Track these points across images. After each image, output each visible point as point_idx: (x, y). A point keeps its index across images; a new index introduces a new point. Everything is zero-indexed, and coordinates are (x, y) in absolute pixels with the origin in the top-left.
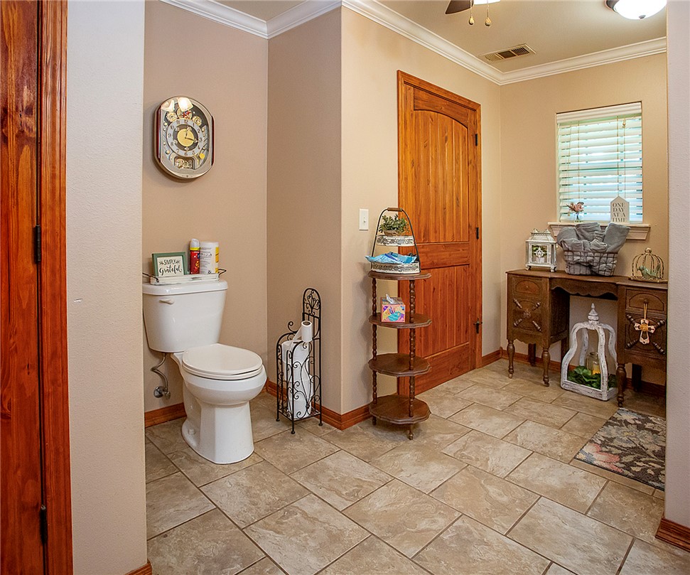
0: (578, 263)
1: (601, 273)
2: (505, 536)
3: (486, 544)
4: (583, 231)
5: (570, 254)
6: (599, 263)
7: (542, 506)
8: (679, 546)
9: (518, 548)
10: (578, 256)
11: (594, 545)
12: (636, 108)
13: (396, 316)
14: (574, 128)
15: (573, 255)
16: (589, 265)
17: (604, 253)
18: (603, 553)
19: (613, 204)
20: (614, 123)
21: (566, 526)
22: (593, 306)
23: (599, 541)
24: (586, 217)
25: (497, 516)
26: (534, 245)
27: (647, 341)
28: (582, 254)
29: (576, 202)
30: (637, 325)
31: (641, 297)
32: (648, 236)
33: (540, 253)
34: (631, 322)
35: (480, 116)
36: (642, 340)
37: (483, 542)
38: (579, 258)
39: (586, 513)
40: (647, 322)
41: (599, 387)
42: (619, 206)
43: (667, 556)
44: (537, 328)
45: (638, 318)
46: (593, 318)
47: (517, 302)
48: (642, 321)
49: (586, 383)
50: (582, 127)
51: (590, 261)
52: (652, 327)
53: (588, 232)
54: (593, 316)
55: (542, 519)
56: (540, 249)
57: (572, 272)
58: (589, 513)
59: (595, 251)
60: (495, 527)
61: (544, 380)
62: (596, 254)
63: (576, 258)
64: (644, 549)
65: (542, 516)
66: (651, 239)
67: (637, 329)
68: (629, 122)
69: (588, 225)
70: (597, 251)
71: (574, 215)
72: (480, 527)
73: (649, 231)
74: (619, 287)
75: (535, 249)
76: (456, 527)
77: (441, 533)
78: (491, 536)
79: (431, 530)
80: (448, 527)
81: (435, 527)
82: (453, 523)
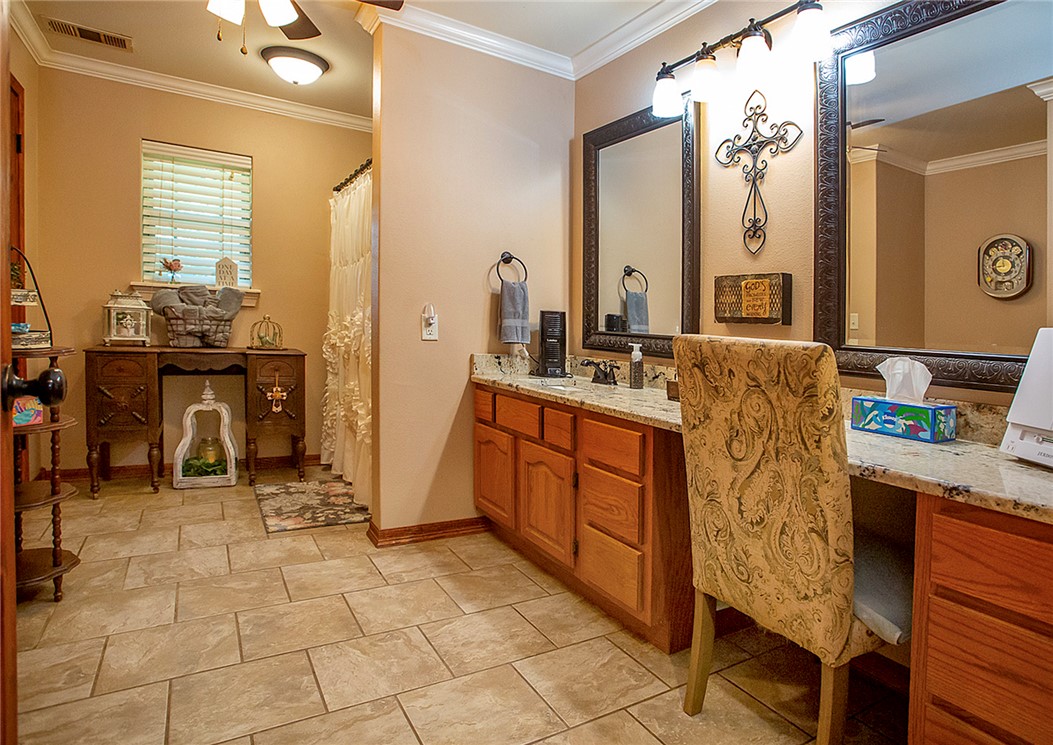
0: (190, 333)
1: (217, 344)
4: (191, 295)
5: (180, 322)
6: (216, 332)
8: (393, 545)
10: (191, 324)
11: (352, 571)
12: (246, 163)
13: (27, 415)
14: (168, 165)
15: (186, 324)
16: (203, 336)
17: (221, 321)
18: (363, 572)
19: (218, 265)
20: (217, 172)
21: (323, 572)
22: (208, 383)
24: (183, 278)
26: (120, 311)
27: (280, 409)
28: (198, 322)
29: (170, 258)
30: (269, 394)
31: (271, 365)
32: (257, 303)
33: (128, 321)
34: (263, 393)
35: (23, 107)
36: (274, 409)
38: (193, 327)
39: (324, 558)
40: (279, 389)
41: (225, 472)
42: (225, 268)
43: (392, 553)
44: (140, 420)
45: (270, 386)
46: (209, 397)
47: (106, 391)
48: (275, 390)
49: (208, 474)
50: (177, 167)
51: (206, 331)
52: (285, 394)
53: (198, 296)
54: (208, 394)
56: (129, 317)
57: (182, 345)
58: (326, 557)
59: (212, 319)
61: (152, 486)
62: (213, 322)
63: (190, 327)
64: (378, 556)
66: (260, 306)
67: (270, 398)
68: (237, 175)
69: (197, 288)
70: (214, 319)
71: (168, 275)
73: (259, 297)
74: (250, 358)
75: (120, 316)
76: (244, 622)
77: (239, 634)
78: (282, 609)
79: (225, 638)
80: (238, 627)
81: (225, 634)
82: (237, 621)
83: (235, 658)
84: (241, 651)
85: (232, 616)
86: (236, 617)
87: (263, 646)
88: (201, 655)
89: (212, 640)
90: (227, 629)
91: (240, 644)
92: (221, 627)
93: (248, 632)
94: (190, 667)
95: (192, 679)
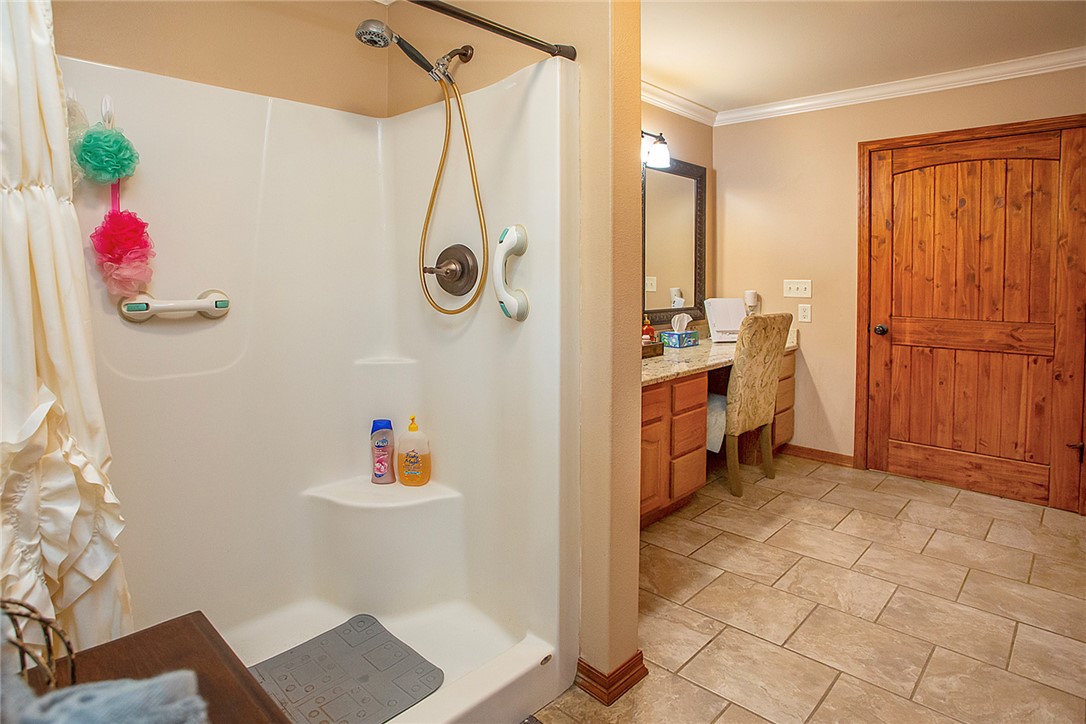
2: (841, 672)
3: (861, 661)
7: (795, 714)
9: (822, 658)
21: (762, 684)
23: (723, 668)
25: (860, 697)
37: (867, 663)
39: (729, 705)
55: (795, 695)
58: (725, 705)
60: (857, 682)
65: (796, 699)
72: (876, 681)
76: (908, 680)
77: (923, 672)
78: (858, 670)
79: (938, 675)
80: (919, 680)
81: (936, 679)
82: (916, 686)
83: (939, 653)
84: (931, 655)
85: (918, 698)
86: (914, 692)
87: (908, 645)
88: (972, 673)
89: (953, 682)
90: (932, 684)
91: (928, 661)
92: (937, 690)
93: (913, 667)
94: (985, 669)
95: (985, 658)
